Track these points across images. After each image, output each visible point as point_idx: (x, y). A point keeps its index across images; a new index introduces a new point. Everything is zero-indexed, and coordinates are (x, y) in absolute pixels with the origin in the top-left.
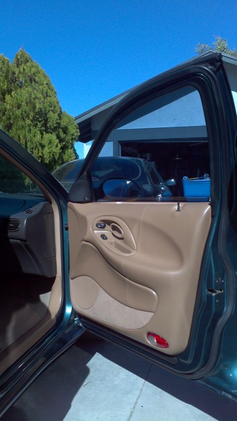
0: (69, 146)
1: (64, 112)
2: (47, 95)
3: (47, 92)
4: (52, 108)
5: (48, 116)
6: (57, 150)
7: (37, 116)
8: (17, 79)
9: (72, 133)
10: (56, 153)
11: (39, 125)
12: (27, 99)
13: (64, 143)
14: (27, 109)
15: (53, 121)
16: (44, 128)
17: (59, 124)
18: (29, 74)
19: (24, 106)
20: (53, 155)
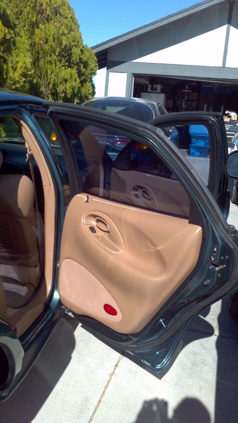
0: (88, 80)
1: (86, 45)
2: (71, 29)
3: (71, 27)
4: (76, 43)
5: (72, 51)
6: (77, 84)
7: (63, 53)
8: (45, 12)
9: (91, 68)
10: (75, 87)
11: (63, 61)
12: (54, 34)
13: (84, 77)
14: (54, 45)
15: (76, 56)
16: (67, 64)
17: (81, 59)
18: (55, 6)
19: (51, 42)
20: (73, 89)
